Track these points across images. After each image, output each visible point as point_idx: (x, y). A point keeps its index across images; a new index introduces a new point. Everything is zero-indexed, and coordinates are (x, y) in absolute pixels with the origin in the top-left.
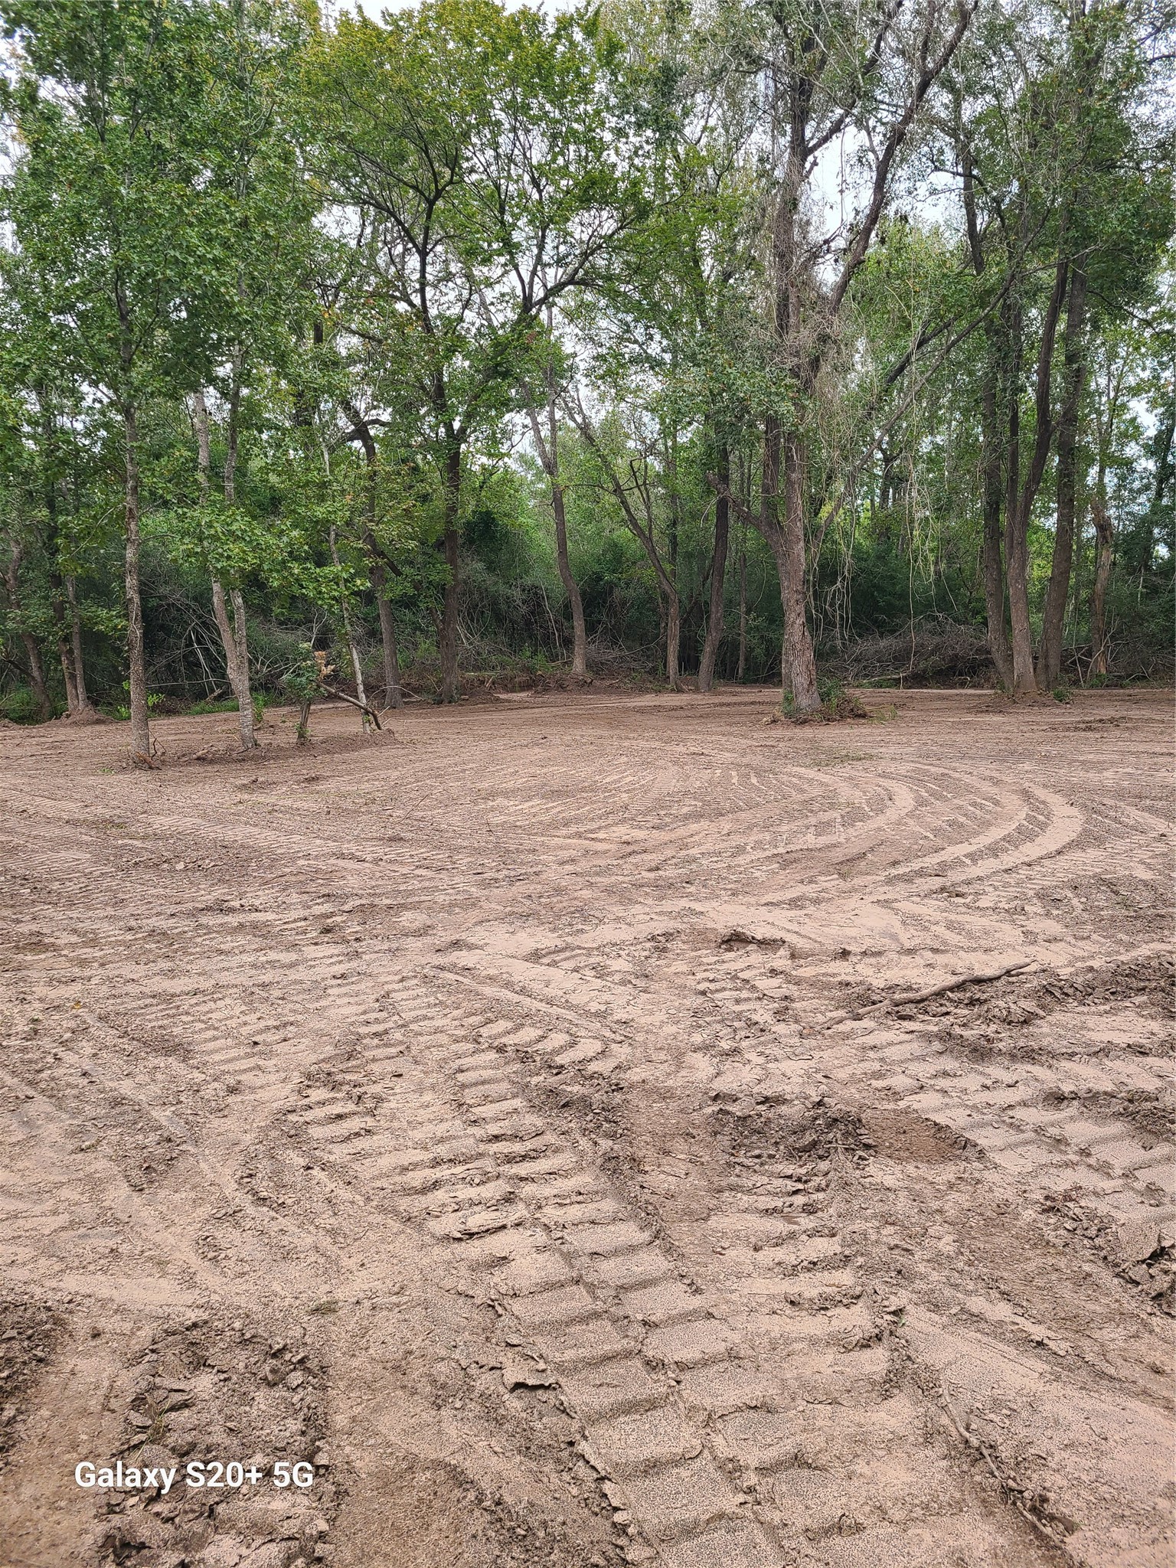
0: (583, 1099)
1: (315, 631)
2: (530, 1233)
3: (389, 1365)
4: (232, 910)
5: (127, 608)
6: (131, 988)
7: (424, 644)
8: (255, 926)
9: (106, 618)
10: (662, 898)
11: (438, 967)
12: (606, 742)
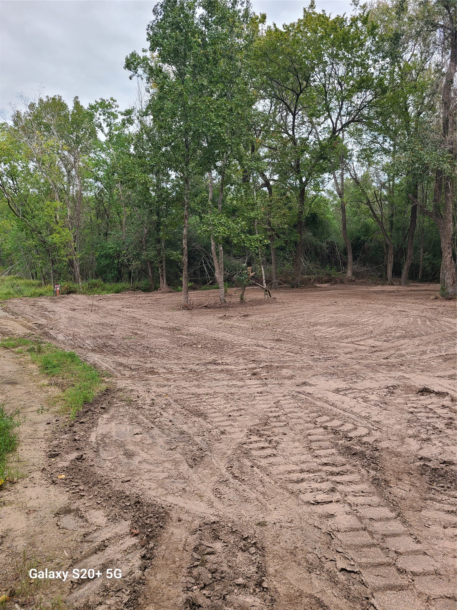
0: (362, 452)
1: (247, 259)
2: (342, 506)
3: (289, 551)
4: (219, 364)
5: (182, 251)
6: (184, 390)
7: (288, 265)
8: (227, 371)
9: (175, 254)
10: (390, 371)
11: (298, 392)
12: (361, 305)
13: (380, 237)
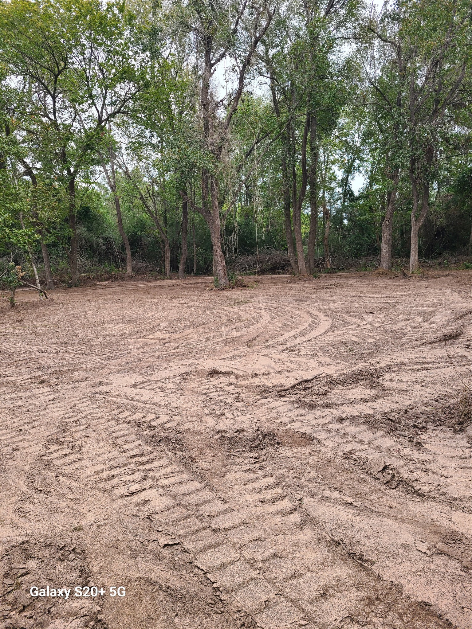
0: (167, 437)
2: (156, 490)
3: (110, 546)
7: (62, 263)
8: (8, 383)
10: (182, 359)
11: (94, 393)
12: (145, 300)
13: (156, 232)
